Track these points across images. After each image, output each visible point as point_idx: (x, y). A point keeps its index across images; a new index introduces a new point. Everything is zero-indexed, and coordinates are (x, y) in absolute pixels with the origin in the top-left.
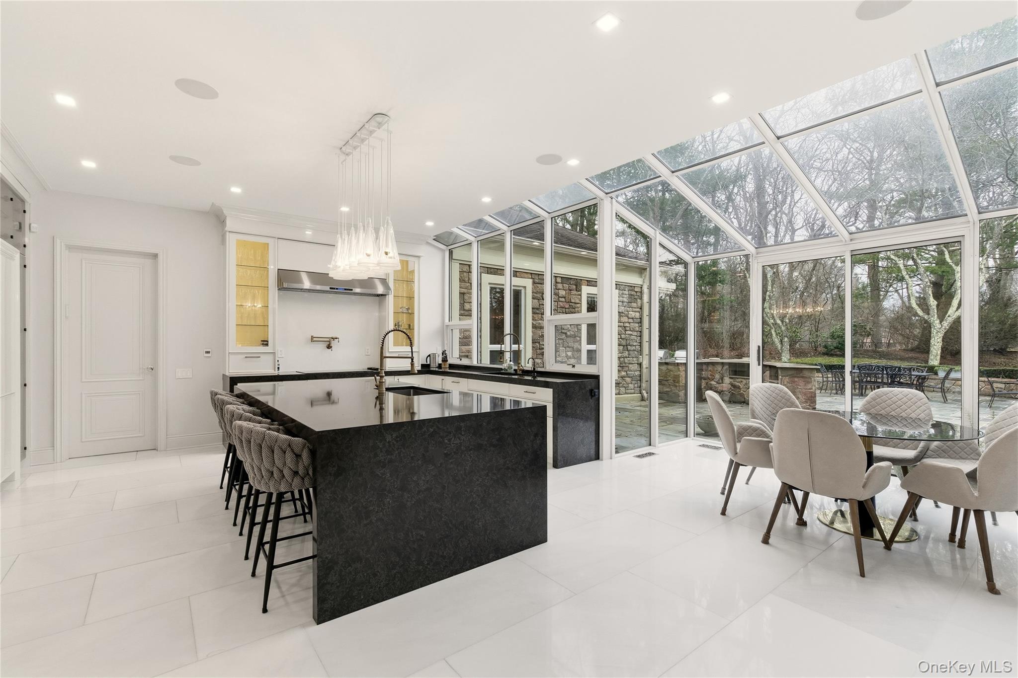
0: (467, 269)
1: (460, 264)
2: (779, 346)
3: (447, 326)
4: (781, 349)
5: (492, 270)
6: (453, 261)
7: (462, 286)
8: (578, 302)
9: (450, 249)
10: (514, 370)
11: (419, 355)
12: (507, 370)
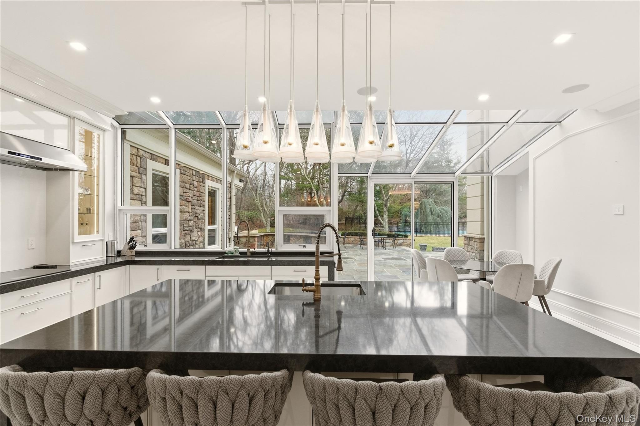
0: (136, 152)
1: (131, 146)
2: (265, 223)
3: (120, 210)
4: (266, 225)
5: (155, 157)
6: (125, 141)
7: (132, 169)
8: (204, 192)
9: (122, 129)
10: (240, 253)
11: (103, 244)
12: (232, 253)
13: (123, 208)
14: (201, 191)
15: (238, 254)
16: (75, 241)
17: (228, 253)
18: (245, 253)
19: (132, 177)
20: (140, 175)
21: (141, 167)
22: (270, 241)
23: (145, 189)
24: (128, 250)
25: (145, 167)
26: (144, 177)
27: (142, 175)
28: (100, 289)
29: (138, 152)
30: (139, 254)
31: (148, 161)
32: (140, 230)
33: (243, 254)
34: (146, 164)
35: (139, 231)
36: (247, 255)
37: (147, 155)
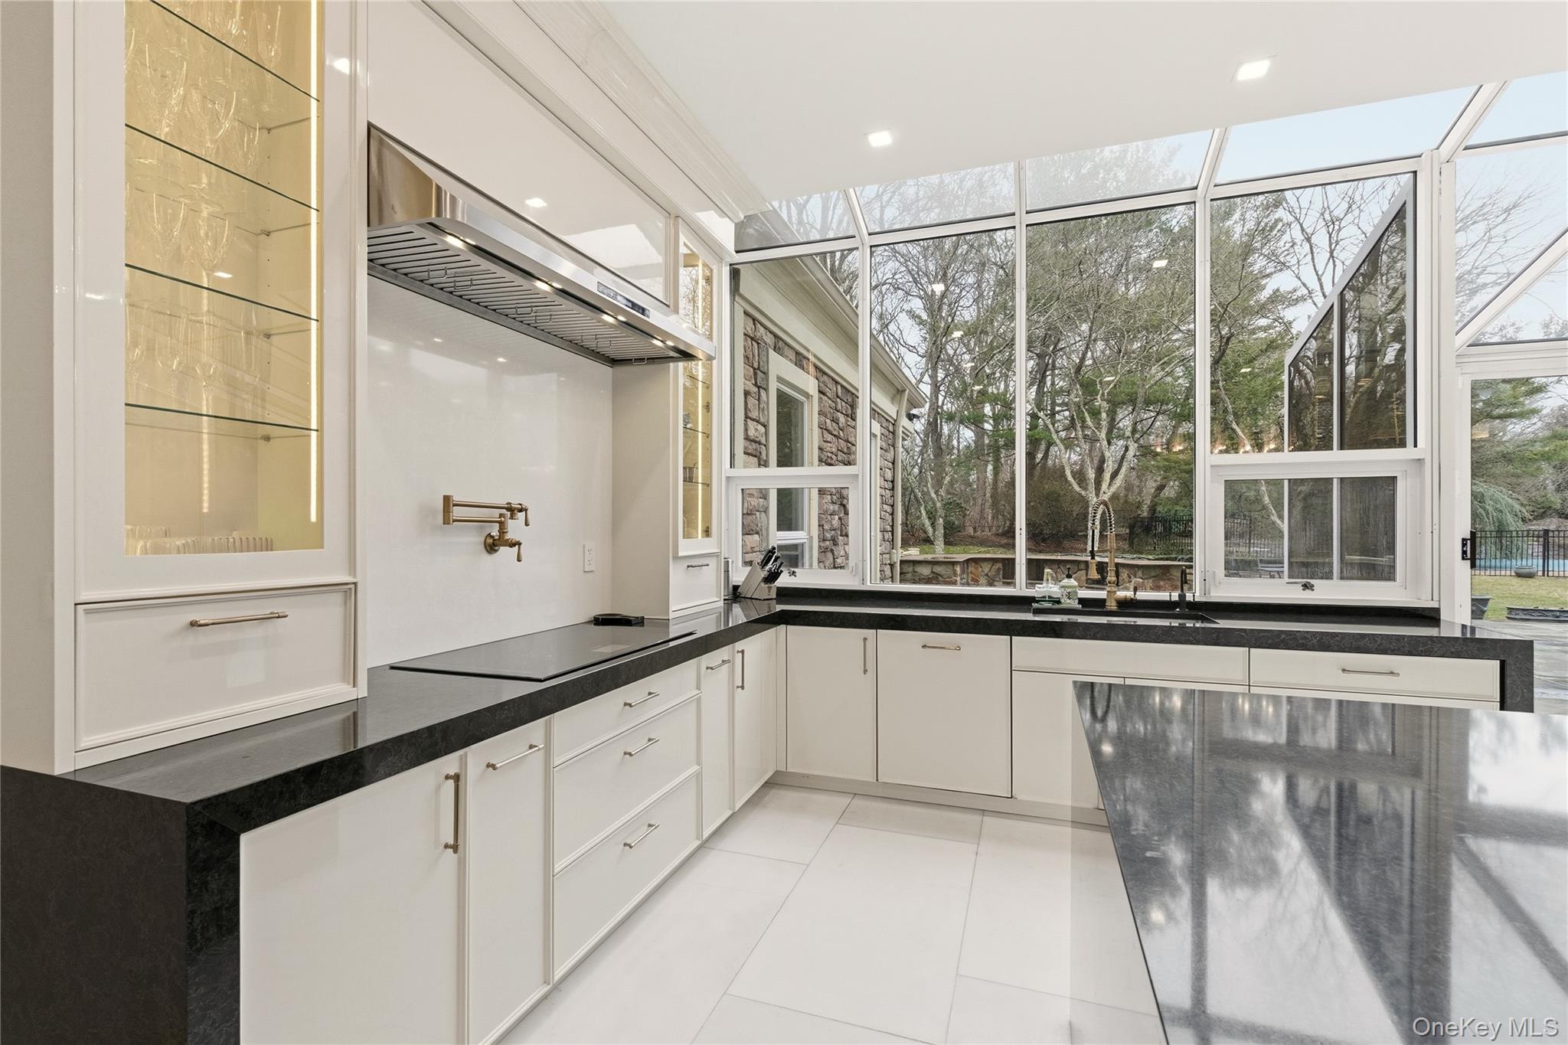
0: (752, 329)
1: (745, 311)
2: (930, 532)
3: (729, 479)
4: (933, 535)
5: (782, 344)
6: (736, 298)
7: (746, 372)
8: (853, 442)
9: (731, 265)
10: (1082, 601)
11: (718, 563)
12: (1059, 602)
13: (733, 472)
14: (850, 440)
15: (1076, 605)
16: (681, 554)
17: (1043, 599)
18: (1101, 603)
19: (747, 393)
20: (757, 389)
21: (759, 368)
22: (987, 575)
23: (765, 426)
24: (763, 584)
25: (765, 370)
26: (763, 393)
27: (761, 389)
28: (742, 687)
29: (755, 328)
30: (785, 594)
31: (771, 352)
32: (757, 533)
33: (1091, 606)
34: (768, 362)
35: (756, 537)
36: (1109, 608)
37: (769, 339)
